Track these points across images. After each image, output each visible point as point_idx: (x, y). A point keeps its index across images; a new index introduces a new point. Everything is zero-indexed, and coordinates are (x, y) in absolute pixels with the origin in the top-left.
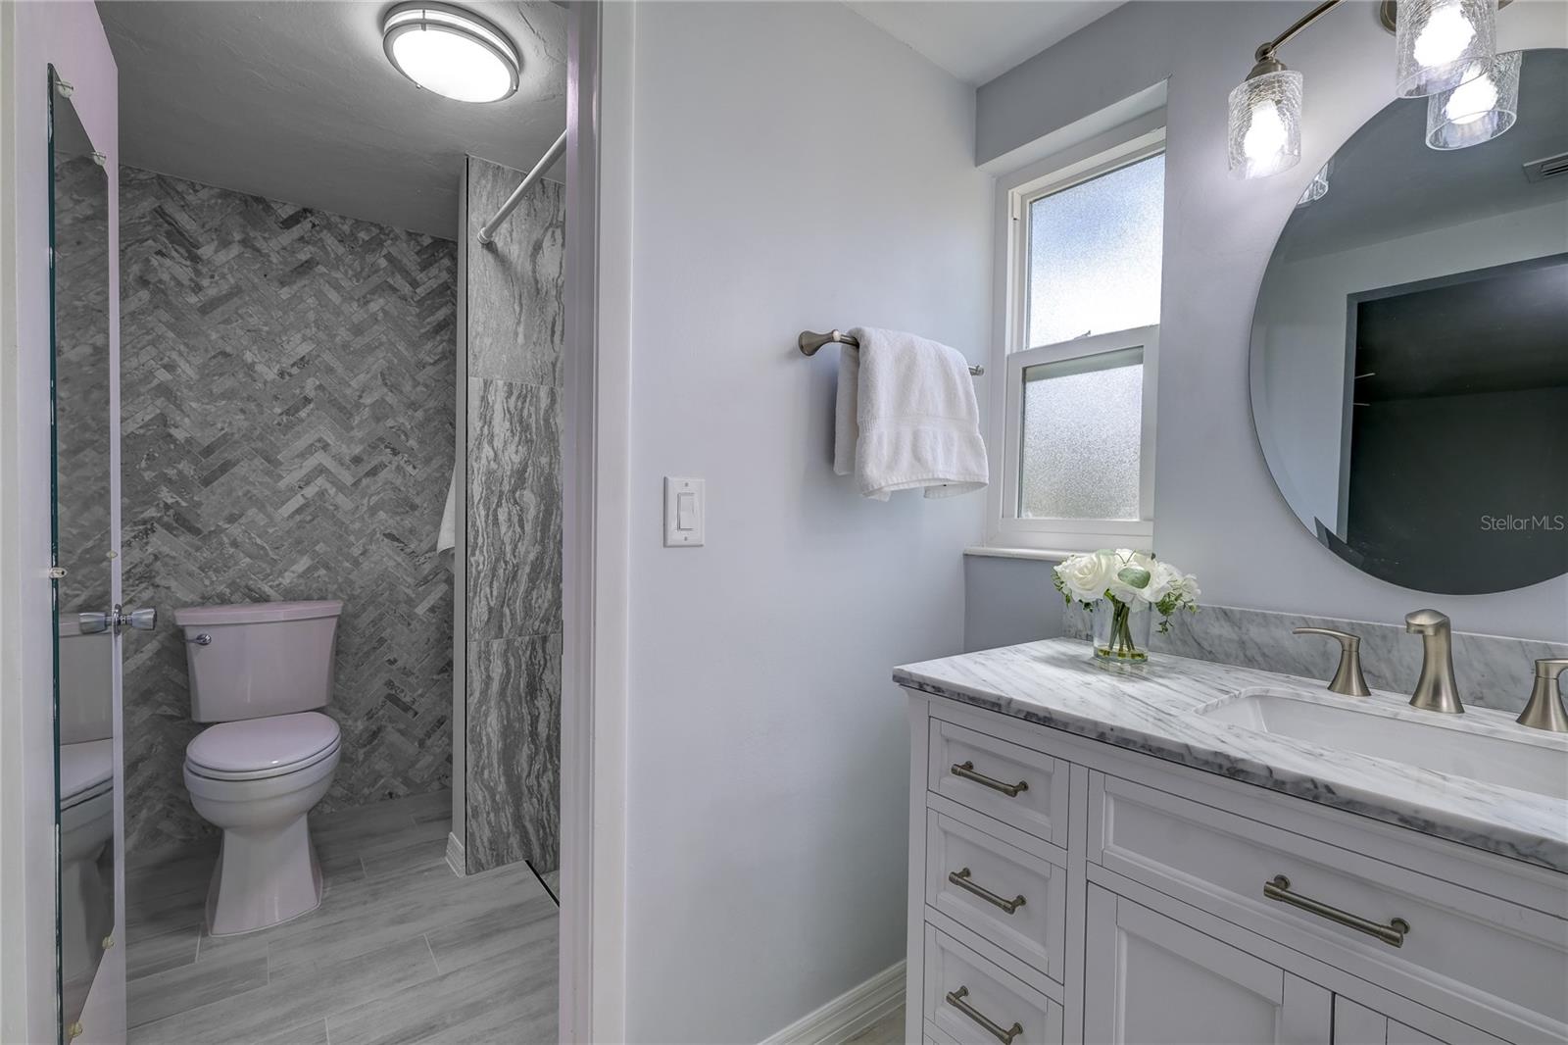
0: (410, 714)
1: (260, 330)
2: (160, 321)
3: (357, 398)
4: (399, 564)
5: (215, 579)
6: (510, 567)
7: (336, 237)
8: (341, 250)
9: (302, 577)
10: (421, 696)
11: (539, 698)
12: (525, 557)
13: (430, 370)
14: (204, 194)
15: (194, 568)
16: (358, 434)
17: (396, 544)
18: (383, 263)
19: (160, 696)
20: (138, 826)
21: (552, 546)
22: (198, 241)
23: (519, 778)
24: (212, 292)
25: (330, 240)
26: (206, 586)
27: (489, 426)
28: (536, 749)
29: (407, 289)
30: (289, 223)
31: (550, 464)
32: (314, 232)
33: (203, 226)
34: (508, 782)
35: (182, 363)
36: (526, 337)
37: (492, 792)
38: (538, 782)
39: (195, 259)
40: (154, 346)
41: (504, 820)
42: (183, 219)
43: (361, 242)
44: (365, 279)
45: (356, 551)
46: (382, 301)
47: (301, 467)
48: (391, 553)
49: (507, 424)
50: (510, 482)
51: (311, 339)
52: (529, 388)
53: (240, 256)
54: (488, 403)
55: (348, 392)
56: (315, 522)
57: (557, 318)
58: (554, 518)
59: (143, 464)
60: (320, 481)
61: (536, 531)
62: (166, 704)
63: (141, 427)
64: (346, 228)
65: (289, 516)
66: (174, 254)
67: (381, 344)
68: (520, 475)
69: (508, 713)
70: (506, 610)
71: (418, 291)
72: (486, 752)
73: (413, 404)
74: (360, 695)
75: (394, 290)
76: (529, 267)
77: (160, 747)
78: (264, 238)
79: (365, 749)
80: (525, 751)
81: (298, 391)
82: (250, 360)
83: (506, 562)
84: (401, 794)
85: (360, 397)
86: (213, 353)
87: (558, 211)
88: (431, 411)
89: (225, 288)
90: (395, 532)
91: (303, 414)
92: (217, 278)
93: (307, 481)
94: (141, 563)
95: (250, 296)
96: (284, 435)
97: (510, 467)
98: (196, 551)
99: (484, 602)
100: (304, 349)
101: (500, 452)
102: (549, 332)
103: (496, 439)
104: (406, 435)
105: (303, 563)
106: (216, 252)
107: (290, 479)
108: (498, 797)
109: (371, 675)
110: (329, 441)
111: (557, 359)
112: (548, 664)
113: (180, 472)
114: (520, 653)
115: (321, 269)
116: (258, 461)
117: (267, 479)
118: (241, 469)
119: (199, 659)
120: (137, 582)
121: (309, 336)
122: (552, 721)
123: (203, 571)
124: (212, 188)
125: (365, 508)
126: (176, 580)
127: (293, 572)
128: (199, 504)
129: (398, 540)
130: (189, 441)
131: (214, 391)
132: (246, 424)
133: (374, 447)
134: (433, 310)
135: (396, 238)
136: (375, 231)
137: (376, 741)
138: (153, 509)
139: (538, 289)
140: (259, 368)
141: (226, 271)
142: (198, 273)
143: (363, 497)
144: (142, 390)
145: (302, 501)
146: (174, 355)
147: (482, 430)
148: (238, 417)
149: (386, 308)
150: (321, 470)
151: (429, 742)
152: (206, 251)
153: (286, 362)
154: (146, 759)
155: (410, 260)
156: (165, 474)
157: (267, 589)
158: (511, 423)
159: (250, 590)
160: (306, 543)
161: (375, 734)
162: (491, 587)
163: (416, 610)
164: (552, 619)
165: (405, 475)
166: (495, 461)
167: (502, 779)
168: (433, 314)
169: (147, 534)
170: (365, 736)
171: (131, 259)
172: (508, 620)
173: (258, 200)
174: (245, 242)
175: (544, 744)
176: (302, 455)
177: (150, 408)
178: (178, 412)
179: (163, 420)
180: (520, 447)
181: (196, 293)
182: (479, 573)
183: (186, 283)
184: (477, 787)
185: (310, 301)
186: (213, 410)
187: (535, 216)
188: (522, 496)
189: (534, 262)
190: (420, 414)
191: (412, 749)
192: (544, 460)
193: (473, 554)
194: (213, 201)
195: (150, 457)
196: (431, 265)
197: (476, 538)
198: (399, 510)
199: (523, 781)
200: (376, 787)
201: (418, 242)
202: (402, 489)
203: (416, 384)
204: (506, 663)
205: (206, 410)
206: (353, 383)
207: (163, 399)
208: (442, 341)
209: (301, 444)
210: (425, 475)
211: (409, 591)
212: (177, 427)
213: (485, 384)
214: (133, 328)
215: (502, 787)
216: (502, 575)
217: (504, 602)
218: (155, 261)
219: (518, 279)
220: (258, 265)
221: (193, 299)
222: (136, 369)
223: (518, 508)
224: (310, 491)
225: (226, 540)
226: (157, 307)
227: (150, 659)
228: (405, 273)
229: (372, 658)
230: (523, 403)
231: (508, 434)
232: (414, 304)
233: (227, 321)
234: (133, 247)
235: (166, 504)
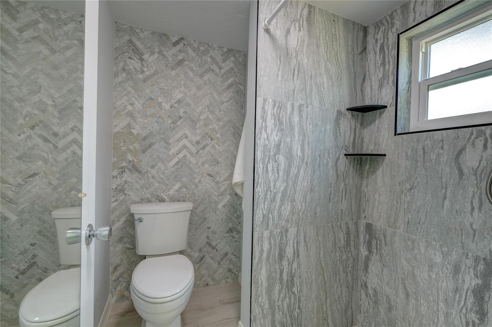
0: (215, 250)
1: (164, 89)
2: (129, 85)
3: (198, 117)
4: (212, 187)
5: (146, 192)
6: (272, 194)
7: (192, 49)
8: (194, 55)
9: (177, 191)
10: (219, 243)
11: (284, 261)
12: (280, 188)
13: (225, 105)
14: (146, 33)
15: (139, 187)
16: (198, 131)
17: (211, 178)
18: (209, 60)
19: (126, 240)
20: (117, 293)
21: (291, 183)
22: (143, 53)
23: (274, 301)
24: (148, 73)
25: (190, 51)
26: (142, 195)
27: (265, 122)
28: (282, 287)
29: (217, 70)
30: (175, 44)
31: (291, 142)
32: (184, 48)
33: (145, 46)
34: (269, 303)
35: (136, 103)
36: (282, 77)
37: (262, 308)
38: (282, 304)
39: (142, 60)
40: (127, 96)
41: (267, 323)
42: (138, 44)
43: (201, 51)
44: (202, 67)
45: (197, 181)
46: (208, 76)
47: (178, 145)
48: (209, 182)
49: (273, 121)
50: (273, 151)
51: (182, 92)
52: (283, 103)
53: (158, 58)
54: (265, 110)
55: (195, 114)
56: (182, 169)
57: (296, 67)
58: (292, 169)
59: (122, 144)
60: (184, 152)
61: (284, 176)
62: (128, 243)
63: (121, 129)
64: (196, 45)
65: (173, 166)
66: (135, 58)
67: (208, 94)
68: (278, 146)
69: (270, 268)
70: (270, 216)
71: (222, 71)
72: (260, 288)
73: (219, 119)
74: (197, 242)
75: (213, 71)
76: (284, 42)
77: (125, 261)
78: (166, 50)
79: (198, 265)
80: (277, 288)
81: (177, 114)
82: (160, 101)
83: (271, 191)
84: (211, 284)
85: (200, 116)
86: (147, 99)
87: (297, 13)
88: (226, 122)
89: (152, 71)
90: (211, 173)
91: (179, 123)
92: (149, 67)
93: (179, 152)
94: (120, 185)
95: (161, 75)
96: (172, 132)
97: (273, 143)
98: (140, 180)
99: (261, 212)
100: (180, 96)
101: (269, 136)
102: (292, 75)
103: (268, 128)
104: (216, 132)
105: (178, 186)
106: (149, 57)
107: (173, 151)
108: (265, 311)
109: (201, 233)
110: (188, 135)
111: (295, 88)
112: (288, 244)
113: (135, 147)
114: (276, 237)
115: (186, 63)
116: (162, 143)
117: (165, 150)
118: (155, 147)
119: (139, 227)
120: (119, 192)
121: (181, 91)
122: (289, 273)
123: (142, 188)
124: (148, 31)
125: (200, 163)
126: (132, 192)
127: (174, 190)
128: (141, 161)
129: (212, 176)
130: (138, 134)
131: (148, 114)
132: (158, 127)
133: (204, 137)
134: (227, 79)
135: (214, 49)
136: (206, 46)
137: (202, 261)
138: (125, 162)
139: (287, 53)
140: (163, 104)
141: (152, 64)
142: (143, 65)
143: (200, 158)
144: (122, 114)
145: (178, 160)
146: (134, 99)
147: (262, 124)
148: (156, 125)
149: (210, 78)
150: (185, 147)
151: (221, 263)
152: (146, 57)
153: (173, 101)
154: (120, 265)
155: (219, 58)
156: (129, 148)
157: (164, 196)
158: (275, 121)
159: (158, 196)
160: (179, 177)
161: (202, 259)
162: (264, 204)
163: (218, 206)
164: (290, 220)
165: (215, 149)
166: (267, 140)
167: (267, 302)
168: (227, 81)
169: (123, 173)
170: (199, 259)
171: (120, 60)
172: (271, 220)
173: (165, 35)
174: (160, 52)
175: (286, 284)
176: (178, 141)
177: (125, 121)
178: (135, 123)
179: (129, 126)
180: (278, 133)
181: (142, 74)
182: (259, 197)
183: (139, 70)
184: (256, 306)
185: (182, 76)
186: (146, 122)
187: (287, 16)
188: (278, 157)
189: (286, 39)
190: (221, 123)
191: (215, 265)
192: (288, 140)
193: (257, 187)
194: (149, 36)
195: (125, 141)
196: (227, 60)
197: (258, 179)
198: (213, 164)
199: (276, 303)
200: (202, 281)
201: (222, 51)
202: (214, 155)
203: (220, 111)
204: (270, 243)
205: (144, 121)
206: (197, 110)
207: (129, 117)
208: (230, 92)
209: (178, 136)
210: (222, 149)
211: (215, 198)
212: (134, 129)
213: (264, 100)
214: (120, 88)
215: (267, 306)
216: (269, 198)
217: (269, 211)
218: (128, 61)
219: (279, 48)
220: (164, 62)
221: (141, 76)
222: (120, 105)
223: (277, 164)
224: (181, 156)
225: (150, 176)
226: (128, 80)
227: (123, 224)
228: (217, 64)
229: (201, 226)
230: (280, 111)
231: (273, 126)
232: (220, 77)
233: (153, 85)
234: (121, 56)
235: (129, 160)
